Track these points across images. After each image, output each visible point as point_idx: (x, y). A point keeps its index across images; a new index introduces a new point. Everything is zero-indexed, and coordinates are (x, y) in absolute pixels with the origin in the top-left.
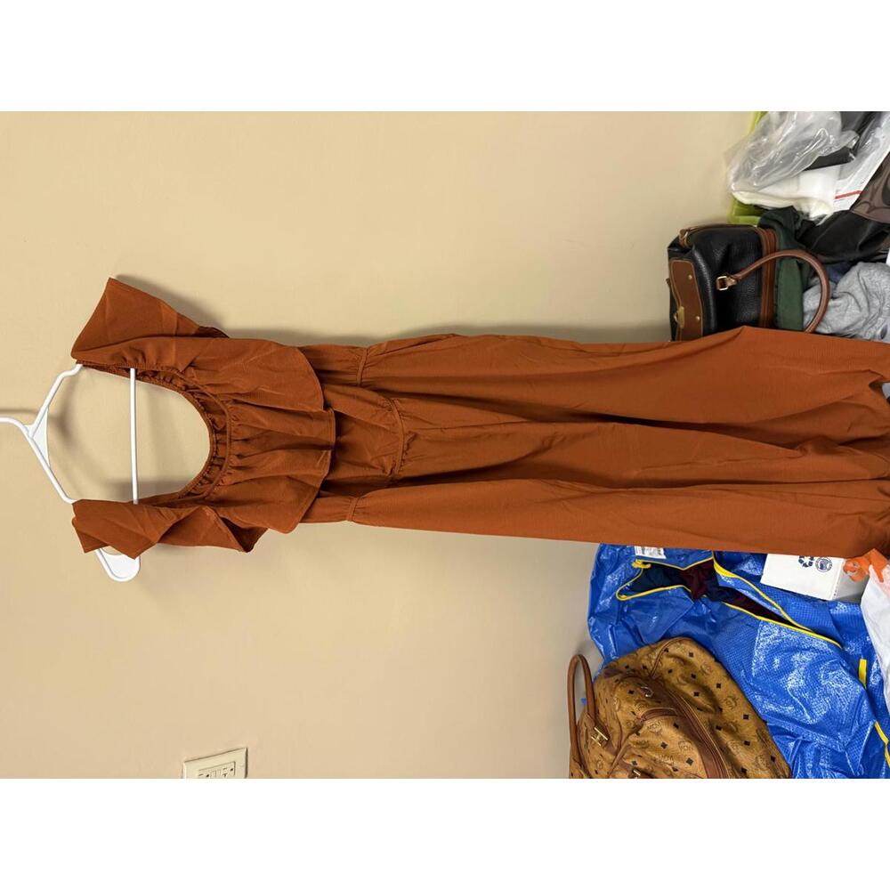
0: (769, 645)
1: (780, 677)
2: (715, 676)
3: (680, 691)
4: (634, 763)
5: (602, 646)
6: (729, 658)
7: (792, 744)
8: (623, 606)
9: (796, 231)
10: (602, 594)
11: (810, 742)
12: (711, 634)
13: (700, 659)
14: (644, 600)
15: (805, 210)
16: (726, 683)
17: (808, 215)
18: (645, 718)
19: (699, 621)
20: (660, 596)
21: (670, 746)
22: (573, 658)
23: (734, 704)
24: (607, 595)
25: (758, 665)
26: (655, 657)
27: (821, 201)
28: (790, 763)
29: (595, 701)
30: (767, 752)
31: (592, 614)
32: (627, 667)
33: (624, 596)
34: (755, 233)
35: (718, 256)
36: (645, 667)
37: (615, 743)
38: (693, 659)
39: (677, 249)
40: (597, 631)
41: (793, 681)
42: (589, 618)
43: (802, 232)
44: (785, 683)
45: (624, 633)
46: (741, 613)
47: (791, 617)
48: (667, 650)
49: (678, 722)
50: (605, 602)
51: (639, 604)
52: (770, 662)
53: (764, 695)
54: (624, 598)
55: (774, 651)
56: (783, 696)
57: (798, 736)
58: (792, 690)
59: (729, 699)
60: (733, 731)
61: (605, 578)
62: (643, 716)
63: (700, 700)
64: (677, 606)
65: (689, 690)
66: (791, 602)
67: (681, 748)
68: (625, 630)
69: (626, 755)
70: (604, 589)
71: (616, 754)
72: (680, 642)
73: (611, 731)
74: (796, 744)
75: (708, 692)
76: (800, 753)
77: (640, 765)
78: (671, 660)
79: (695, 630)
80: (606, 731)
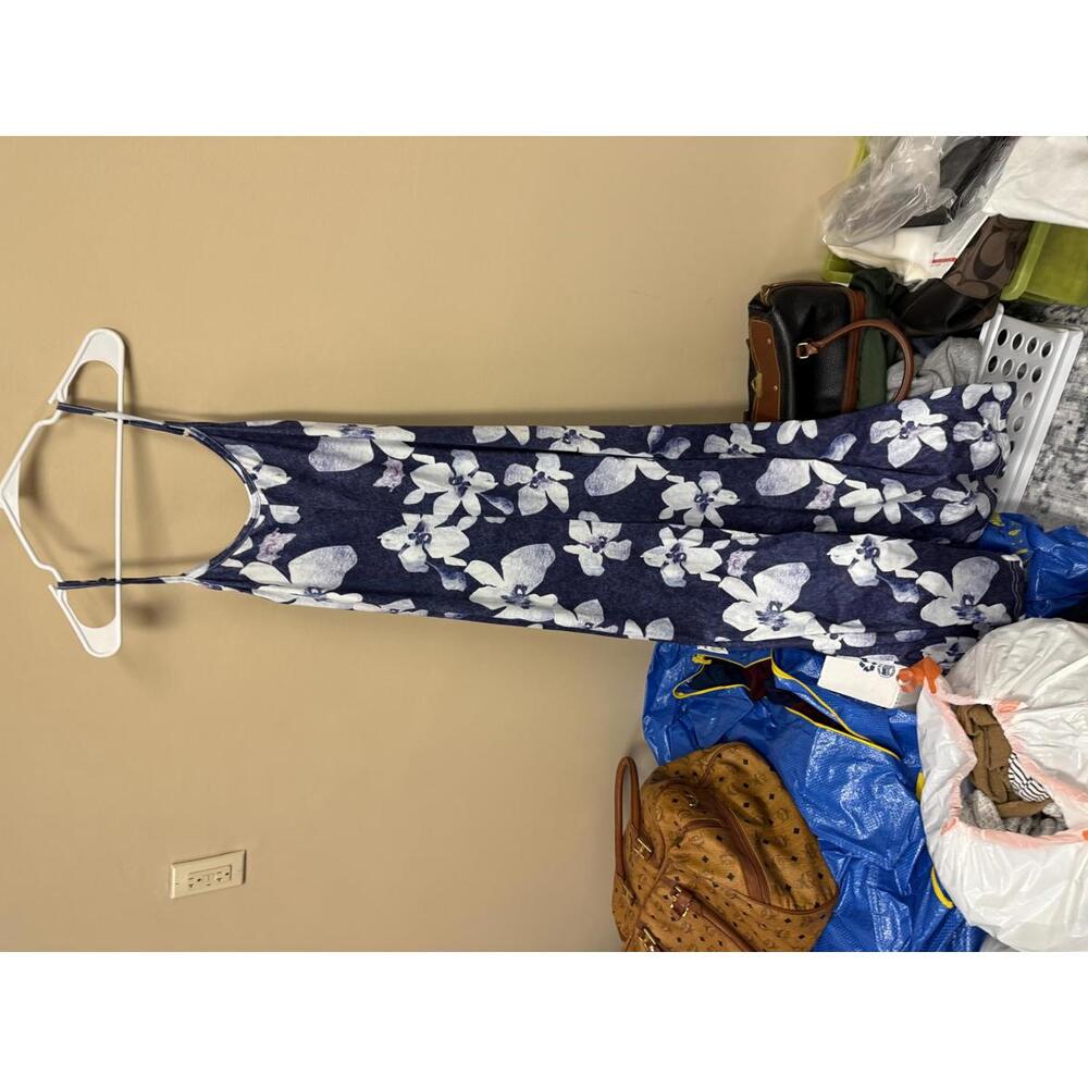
0: (825, 754)
1: (833, 789)
2: (768, 786)
3: (729, 801)
4: (677, 879)
5: (656, 748)
6: (784, 767)
7: (841, 861)
8: (682, 705)
9: (889, 297)
10: (660, 690)
11: (859, 859)
12: (768, 740)
13: (755, 767)
14: (703, 699)
16: (780, 794)
17: (902, 278)
18: (686, 829)
19: (757, 725)
20: (720, 695)
21: (712, 860)
22: (623, 760)
23: (785, 817)
24: (666, 691)
25: (812, 774)
26: (706, 763)
28: (838, 880)
29: (640, 808)
30: (815, 868)
31: (647, 712)
32: (677, 773)
33: (681, 694)
34: (844, 297)
36: (695, 774)
37: (658, 856)
38: (748, 767)
40: (651, 731)
41: (847, 794)
42: (644, 716)
43: (895, 297)
44: (839, 795)
45: (682, 735)
46: (799, 718)
47: (847, 724)
48: (720, 756)
49: (722, 834)
50: (662, 699)
51: (698, 703)
52: (825, 772)
53: (816, 807)
54: (681, 696)
55: (829, 759)
56: (836, 809)
57: (847, 851)
58: (844, 803)
59: (781, 812)
60: (781, 845)
61: (663, 673)
62: (686, 827)
63: (751, 811)
65: (739, 801)
66: (849, 709)
67: (723, 862)
68: (682, 731)
69: (668, 870)
70: (662, 685)
71: (659, 867)
72: (735, 747)
73: (654, 843)
74: (845, 861)
75: (759, 803)
76: (849, 869)
77: (684, 881)
78: (723, 767)
79: (752, 734)
80: (649, 842)
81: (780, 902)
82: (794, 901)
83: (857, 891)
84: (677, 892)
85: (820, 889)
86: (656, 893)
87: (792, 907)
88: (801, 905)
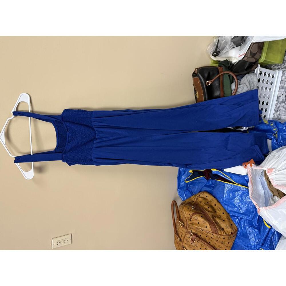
0: (228, 190)
1: (232, 200)
2: (214, 202)
3: (204, 207)
4: (191, 231)
5: (182, 198)
6: (218, 196)
7: (237, 220)
8: (188, 185)
9: (229, 67)
10: (181, 181)
11: (242, 219)
12: (212, 189)
13: (210, 198)
14: (193, 182)
15: (231, 61)
16: (218, 204)
17: (232, 62)
18: (192, 215)
19: (209, 186)
20: (198, 180)
21: (200, 223)
22: (173, 202)
23: (220, 210)
24: (183, 182)
25: (226, 196)
26: (196, 198)
27: (235, 58)
28: (237, 226)
29: (179, 213)
30: (230, 223)
31: (178, 188)
32: (188, 202)
33: (187, 181)
34: (217, 68)
35: (206, 75)
36: (193, 202)
37: (186, 225)
38: (207, 198)
39: (194, 74)
40: (180, 193)
41: (236, 201)
42: (178, 189)
43: (231, 67)
44: (234, 201)
45: (188, 193)
46: (220, 182)
47: (233, 180)
48: (199, 196)
49: (203, 215)
50: (182, 184)
51: (192, 183)
52: (229, 195)
53: (228, 206)
54: (187, 182)
55: (230, 192)
56: (234, 206)
57: (239, 217)
58: (236, 203)
59: (218, 209)
60: (219, 217)
61: (181, 177)
62: (192, 214)
63: (210, 209)
64: (203, 183)
65: (206, 207)
66: (233, 176)
67: (204, 223)
68: (189, 192)
69: (189, 229)
70: (182, 180)
71: (186, 229)
72: (203, 193)
73: (184, 222)
74: (238, 220)
75: (212, 207)
76: (240, 222)
77: (193, 231)
78: (201, 199)
79: (208, 189)
80: (183, 222)
81: (221, 233)
82: (225, 232)
83: (243, 228)
84: (192, 235)
85: (232, 228)
86: (186, 236)
87: (225, 234)
88: (227, 233)
